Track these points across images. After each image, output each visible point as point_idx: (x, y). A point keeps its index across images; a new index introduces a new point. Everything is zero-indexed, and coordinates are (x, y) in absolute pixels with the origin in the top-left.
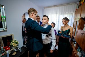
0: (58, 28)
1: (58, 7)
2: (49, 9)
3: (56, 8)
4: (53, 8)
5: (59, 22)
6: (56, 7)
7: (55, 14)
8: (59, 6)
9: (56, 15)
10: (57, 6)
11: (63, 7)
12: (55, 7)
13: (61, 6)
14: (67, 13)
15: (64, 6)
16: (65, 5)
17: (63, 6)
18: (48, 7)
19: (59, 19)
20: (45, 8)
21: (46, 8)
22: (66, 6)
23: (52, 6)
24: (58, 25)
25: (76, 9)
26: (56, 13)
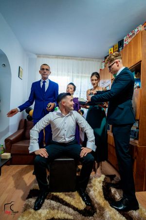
1: (71, 61)
2: (50, 60)
3: (66, 61)
4: (60, 61)
6: (66, 59)
8: (71, 59)
10: (69, 59)
11: (80, 62)
12: (63, 58)
13: (77, 59)
14: (87, 75)
15: (81, 60)
16: (84, 60)
17: (79, 60)
20: (39, 56)
21: (44, 57)
22: (85, 62)
23: (57, 56)
25: (101, 70)
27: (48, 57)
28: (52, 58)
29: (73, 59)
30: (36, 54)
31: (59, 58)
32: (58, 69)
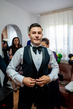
0: (68, 48)
2: (49, 16)
3: (61, 13)
4: (57, 14)
5: (68, 38)
6: (61, 11)
7: (61, 24)
8: (66, 10)
9: (62, 26)
10: (64, 11)
12: (59, 12)
13: (72, 9)
18: (47, 13)
19: (68, 33)
20: (42, 15)
23: (54, 12)
24: (68, 44)
26: (62, 22)
27: (48, 14)
28: (51, 14)
29: (68, 10)
30: (40, 14)
31: (56, 12)
32: (55, 21)
